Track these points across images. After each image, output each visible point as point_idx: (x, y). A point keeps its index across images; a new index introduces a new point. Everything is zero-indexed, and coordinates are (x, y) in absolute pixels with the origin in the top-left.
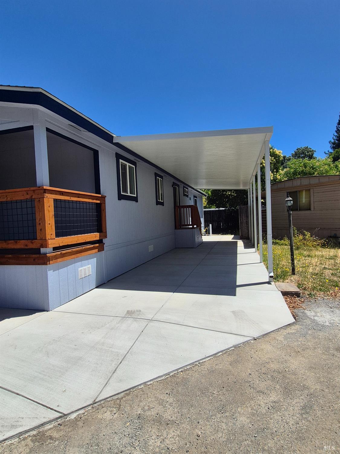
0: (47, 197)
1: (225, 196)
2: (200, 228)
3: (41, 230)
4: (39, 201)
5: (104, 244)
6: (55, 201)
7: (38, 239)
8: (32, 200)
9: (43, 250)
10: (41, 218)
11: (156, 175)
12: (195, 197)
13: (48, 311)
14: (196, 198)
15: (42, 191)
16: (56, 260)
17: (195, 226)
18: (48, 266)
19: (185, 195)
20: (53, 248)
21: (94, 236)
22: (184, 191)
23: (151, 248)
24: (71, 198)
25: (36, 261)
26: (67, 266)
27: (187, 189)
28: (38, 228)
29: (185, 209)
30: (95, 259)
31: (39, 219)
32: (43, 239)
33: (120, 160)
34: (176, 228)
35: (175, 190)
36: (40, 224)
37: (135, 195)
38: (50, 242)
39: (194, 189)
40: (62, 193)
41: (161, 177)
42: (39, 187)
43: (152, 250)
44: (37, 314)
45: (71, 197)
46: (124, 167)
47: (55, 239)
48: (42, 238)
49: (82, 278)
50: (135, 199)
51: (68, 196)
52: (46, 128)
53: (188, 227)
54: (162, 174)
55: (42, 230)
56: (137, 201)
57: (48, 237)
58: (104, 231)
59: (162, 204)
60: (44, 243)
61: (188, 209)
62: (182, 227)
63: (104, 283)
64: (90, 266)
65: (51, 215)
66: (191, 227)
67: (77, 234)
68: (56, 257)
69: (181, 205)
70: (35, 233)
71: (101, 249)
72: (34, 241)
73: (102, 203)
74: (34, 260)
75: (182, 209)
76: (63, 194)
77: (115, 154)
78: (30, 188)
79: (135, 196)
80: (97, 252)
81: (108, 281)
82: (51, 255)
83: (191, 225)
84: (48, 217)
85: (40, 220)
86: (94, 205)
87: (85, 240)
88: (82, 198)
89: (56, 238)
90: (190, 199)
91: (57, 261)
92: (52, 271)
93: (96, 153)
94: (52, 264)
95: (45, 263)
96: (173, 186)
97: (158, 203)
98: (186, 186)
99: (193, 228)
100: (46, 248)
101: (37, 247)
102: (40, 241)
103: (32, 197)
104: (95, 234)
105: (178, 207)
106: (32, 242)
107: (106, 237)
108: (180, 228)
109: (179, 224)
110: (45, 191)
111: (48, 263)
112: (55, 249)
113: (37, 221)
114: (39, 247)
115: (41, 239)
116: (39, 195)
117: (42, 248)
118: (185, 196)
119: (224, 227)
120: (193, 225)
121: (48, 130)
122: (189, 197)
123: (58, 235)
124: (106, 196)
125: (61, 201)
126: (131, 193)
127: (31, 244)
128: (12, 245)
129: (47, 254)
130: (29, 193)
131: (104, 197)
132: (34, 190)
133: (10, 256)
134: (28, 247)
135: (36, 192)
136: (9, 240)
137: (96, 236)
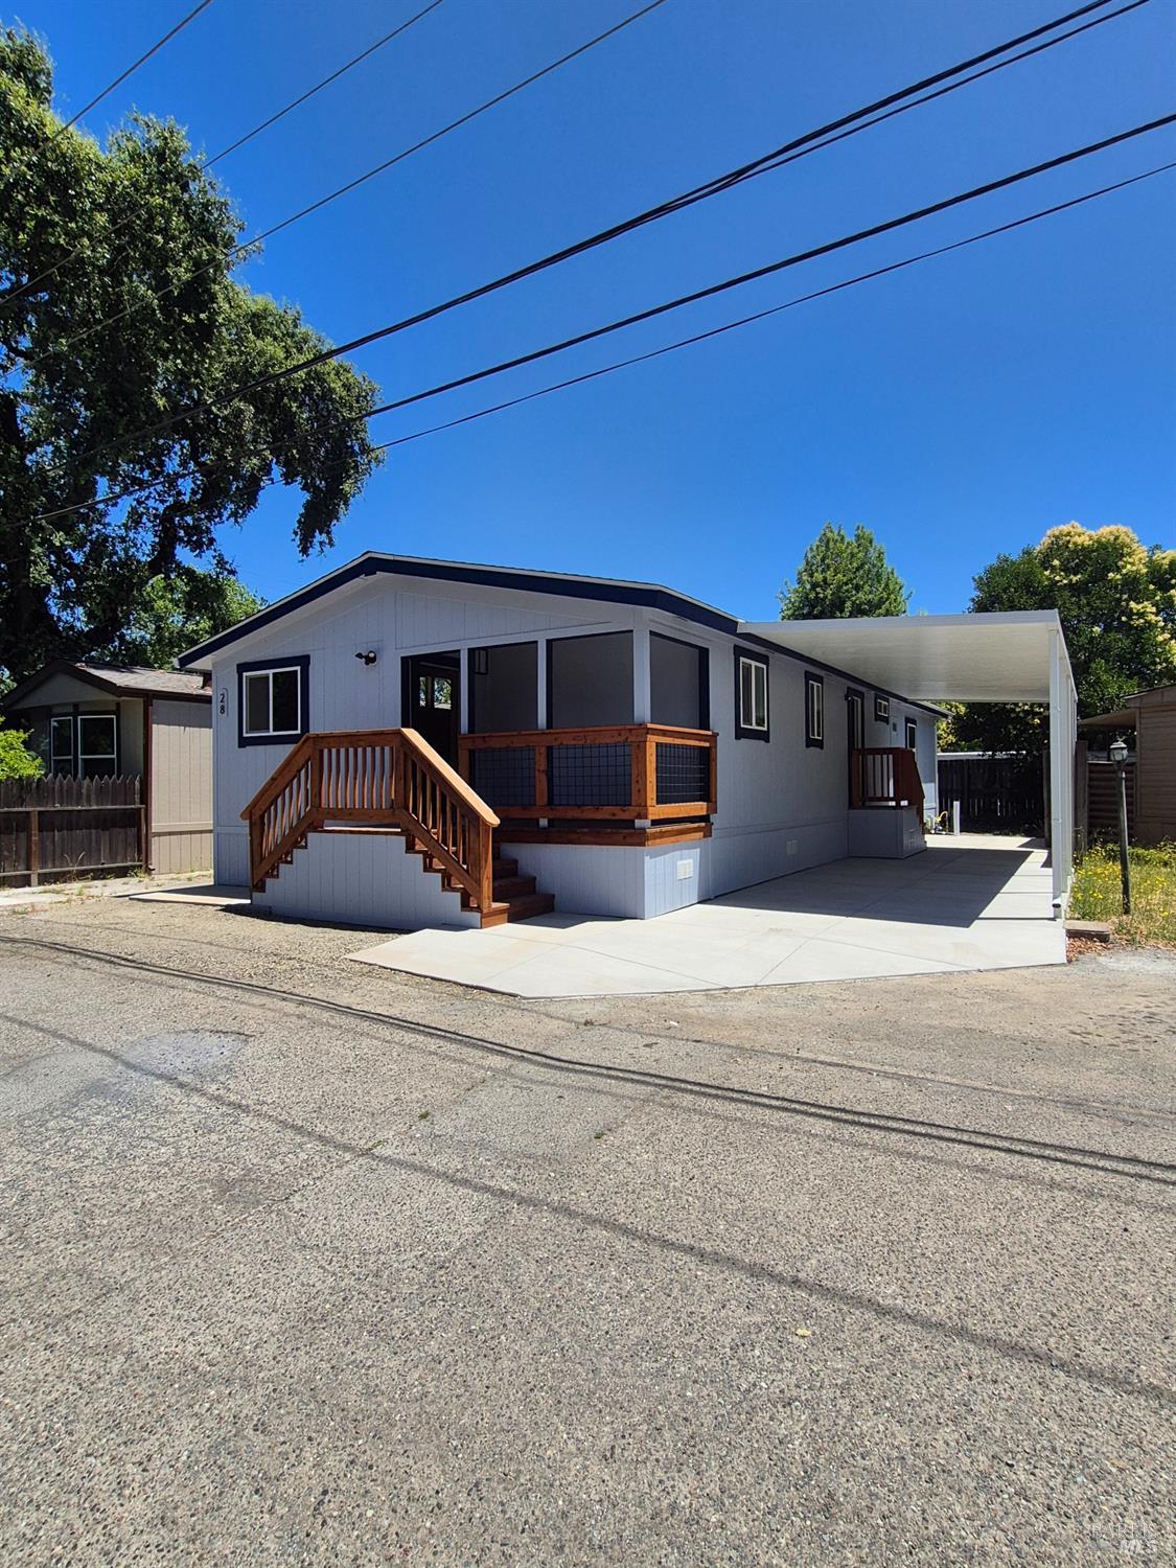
0: (650, 739)
1: (1013, 715)
2: (918, 809)
3: (639, 791)
4: (640, 746)
5: (712, 824)
6: (658, 745)
7: (633, 805)
8: (625, 744)
9: (638, 823)
10: (639, 772)
11: (808, 676)
12: (908, 720)
13: (641, 920)
14: (914, 722)
15: (644, 731)
17: (904, 803)
18: (646, 848)
19: (878, 718)
20: (653, 820)
22: (877, 706)
23: (791, 847)
25: (628, 839)
27: (887, 701)
28: (635, 787)
29: (878, 757)
30: (699, 849)
31: (636, 775)
32: (640, 806)
33: (741, 658)
34: (851, 805)
35: (851, 706)
36: (637, 782)
37: (765, 726)
38: (650, 810)
39: (905, 700)
40: (664, 733)
41: (820, 679)
42: (639, 724)
43: (793, 853)
44: (627, 921)
45: (674, 739)
46: (748, 668)
47: (655, 807)
48: (639, 804)
49: (682, 881)
50: (764, 736)
51: (671, 737)
53: (884, 804)
54: (822, 673)
55: (642, 792)
56: (768, 741)
57: (649, 803)
58: (714, 800)
59: (819, 744)
60: (642, 812)
61: (885, 756)
62: (868, 804)
64: (691, 861)
65: (653, 768)
66: (893, 803)
68: (655, 836)
69: (866, 746)
70: (627, 795)
71: (709, 833)
72: (626, 808)
73: (711, 747)
74: (625, 838)
75: (870, 757)
77: (732, 650)
78: (625, 726)
79: (765, 729)
80: (703, 837)
81: (716, 897)
82: (649, 832)
83: (892, 799)
86: (697, 752)
87: (688, 814)
88: (687, 739)
89: (657, 806)
90: (895, 729)
91: (655, 841)
92: (650, 856)
93: (704, 654)
94: (651, 847)
95: (642, 844)
96: (846, 697)
97: (810, 743)
98: (882, 693)
99: (898, 806)
100: (644, 819)
101: (630, 818)
102: (636, 809)
103: (627, 740)
104: (700, 805)
105: (859, 753)
106: (624, 809)
107: (715, 810)
108: (864, 807)
109: (859, 794)
110: (648, 731)
111: (645, 843)
112: (655, 823)
113: (633, 777)
114: (633, 818)
115: (638, 806)
116: (637, 736)
117: (637, 819)
118: (879, 722)
119: (1007, 811)
120: (897, 798)
121: (652, 633)
122: (891, 723)
123: (660, 800)
124: (718, 734)
126: (758, 724)
127: (621, 812)
128: (589, 814)
129: (644, 829)
130: (623, 733)
131: (715, 735)
132: (630, 730)
133: (586, 830)
134: (617, 818)
135: (633, 732)
136: (584, 805)
137: (702, 809)
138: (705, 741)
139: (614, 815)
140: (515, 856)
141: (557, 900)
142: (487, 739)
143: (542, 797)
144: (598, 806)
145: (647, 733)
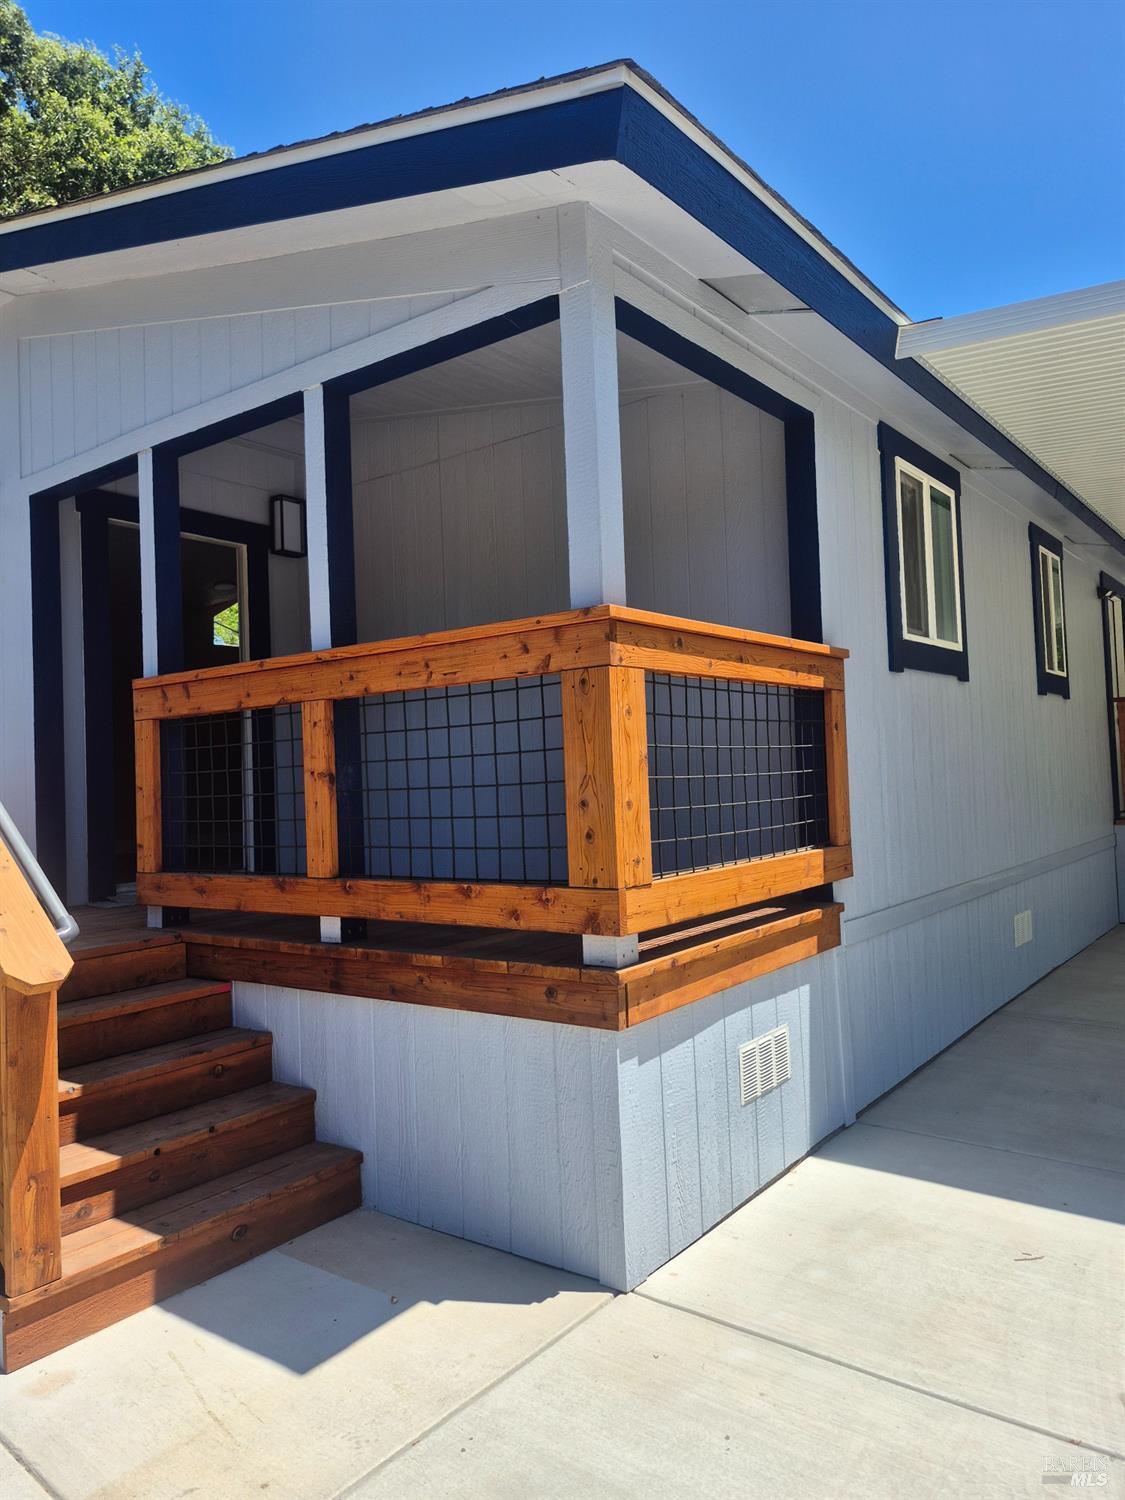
0: (621, 660)
3: (589, 836)
4: (583, 682)
5: (841, 908)
6: (653, 678)
7: (571, 885)
8: (545, 681)
9: (595, 946)
10: (590, 773)
11: (1036, 536)
13: (617, 1292)
15: (598, 632)
16: (653, 1001)
18: (622, 1035)
20: (640, 934)
21: (802, 864)
23: (1023, 928)
24: (711, 665)
25: (561, 997)
26: (692, 1035)
28: (575, 824)
30: (801, 988)
31: (579, 782)
32: (599, 885)
33: (898, 459)
36: (584, 804)
37: (957, 642)
38: (632, 901)
40: (677, 640)
41: (1056, 547)
42: (586, 611)
43: (1027, 940)
45: (713, 661)
46: (912, 496)
47: (649, 885)
48: (595, 881)
49: (755, 1099)
50: (955, 665)
51: (700, 653)
52: (618, 300)
54: (1057, 530)
55: (598, 840)
56: (963, 676)
57: (625, 876)
58: (841, 841)
59: (1062, 688)
60: (604, 908)
63: (843, 1128)
64: (784, 1030)
65: (638, 757)
67: (735, 858)
68: (652, 988)
70: (556, 848)
71: (829, 937)
72: (551, 893)
73: (831, 690)
74: (551, 993)
76: (680, 643)
77: (876, 430)
78: (539, 618)
79: (958, 647)
80: (815, 951)
81: (857, 1116)
82: (636, 976)
84: (625, 765)
85: (584, 785)
86: (784, 699)
87: (765, 890)
88: (756, 663)
89: (656, 882)
91: (656, 1006)
92: (635, 1060)
93: (798, 427)
94: (640, 1024)
95: (606, 1020)
96: (1099, 592)
97: (1046, 684)
100: (617, 933)
101: (566, 928)
102: (584, 899)
103: (548, 666)
104: (804, 858)
106: (544, 898)
107: (847, 870)
110: (614, 628)
111: (622, 1016)
112: (652, 940)
113: (572, 788)
114: (577, 929)
115: (591, 885)
116: (581, 652)
117: (595, 932)
121: (622, 314)
123: (666, 860)
124: (846, 653)
125: (670, 684)
126: (940, 635)
127: (538, 909)
128: (443, 907)
129: (610, 968)
130: (534, 642)
131: (838, 658)
132: (557, 631)
133: (436, 960)
134: (523, 925)
135: (569, 636)
136: (434, 879)
137: (809, 869)
138: (811, 670)
139: (515, 914)
140: (266, 1023)
141: (370, 1170)
142: (192, 690)
143: (321, 852)
144: (469, 880)
145: (611, 637)
